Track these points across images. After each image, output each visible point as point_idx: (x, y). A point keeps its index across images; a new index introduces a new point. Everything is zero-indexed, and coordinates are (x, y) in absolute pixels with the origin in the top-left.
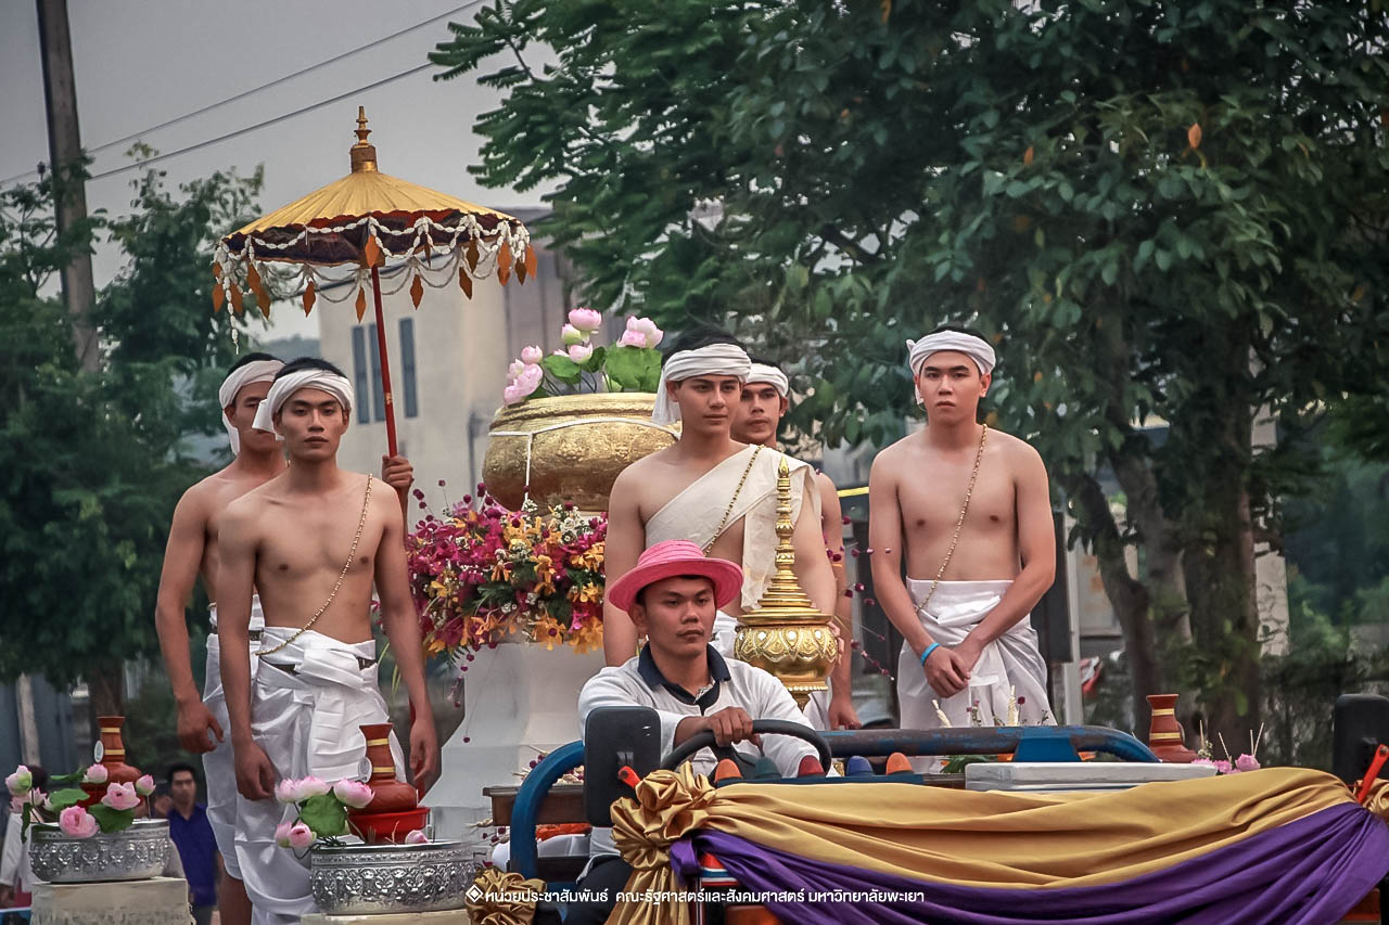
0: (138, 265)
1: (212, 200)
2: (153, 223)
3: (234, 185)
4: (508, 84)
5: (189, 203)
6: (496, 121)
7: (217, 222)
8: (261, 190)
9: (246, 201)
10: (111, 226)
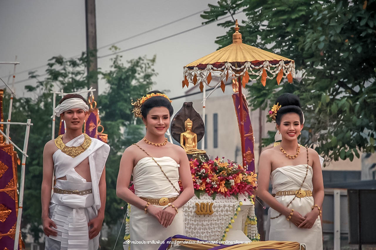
0: (111, 88)
1: (137, 66)
2: (117, 73)
3: (145, 61)
4: (228, 26)
5: (129, 67)
6: (223, 39)
7: (139, 74)
8: (155, 64)
9: (149, 67)
10: (103, 74)
